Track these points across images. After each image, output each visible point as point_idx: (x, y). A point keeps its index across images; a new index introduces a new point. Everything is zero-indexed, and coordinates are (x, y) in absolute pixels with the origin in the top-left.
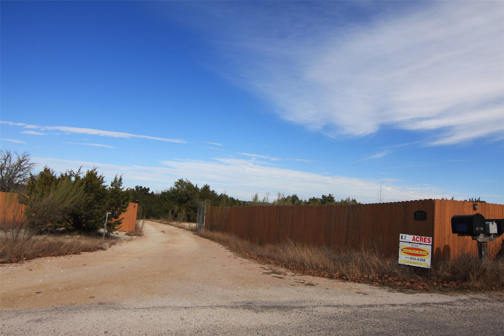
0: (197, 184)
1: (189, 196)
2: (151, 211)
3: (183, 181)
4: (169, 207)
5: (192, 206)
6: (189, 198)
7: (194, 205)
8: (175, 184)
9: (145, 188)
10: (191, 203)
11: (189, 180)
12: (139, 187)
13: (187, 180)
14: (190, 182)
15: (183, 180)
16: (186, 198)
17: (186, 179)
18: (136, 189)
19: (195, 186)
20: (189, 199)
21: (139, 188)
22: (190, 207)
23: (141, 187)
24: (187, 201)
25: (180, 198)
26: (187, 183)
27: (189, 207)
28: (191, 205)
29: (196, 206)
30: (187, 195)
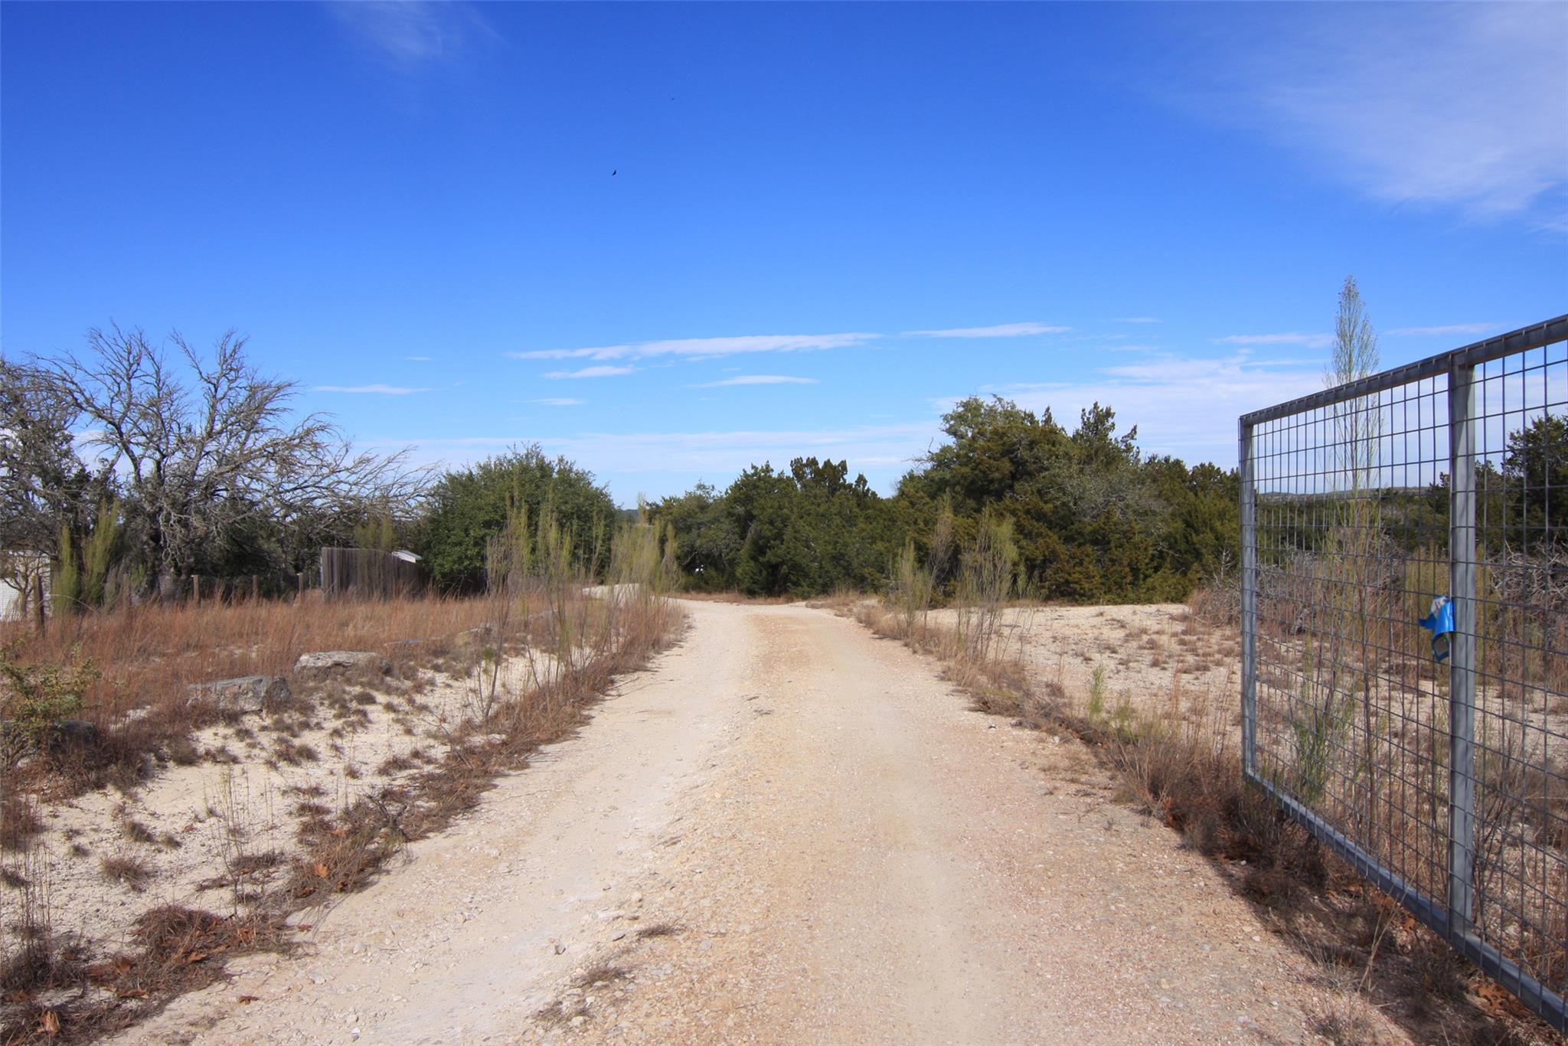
0: (1048, 409)
1: (1023, 453)
2: (842, 555)
3: (978, 406)
4: (922, 525)
5: (1048, 508)
6: (1024, 463)
7: (1057, 499)
8: (948, 426)
9: (828, 463)
10: (1039, 491)
11: (1007, 399)
12: (805, 462)
13: (1000, 400)
14: (1013, 407)
15: (981, 400)
16: (1006, 466)
17: (995, 396)
18: (795, 472)
19: (1039, 417)
20: (1021, 471)
21: (806, 465)
22: (1040, 516)
23: (813, 462)
24: (1011, 487)
25: (973, 469)
26: (1000, 409)
27: (1028, 512)
28: (1042, 504)
29: (1071, 504)
30: (1009, 451)
